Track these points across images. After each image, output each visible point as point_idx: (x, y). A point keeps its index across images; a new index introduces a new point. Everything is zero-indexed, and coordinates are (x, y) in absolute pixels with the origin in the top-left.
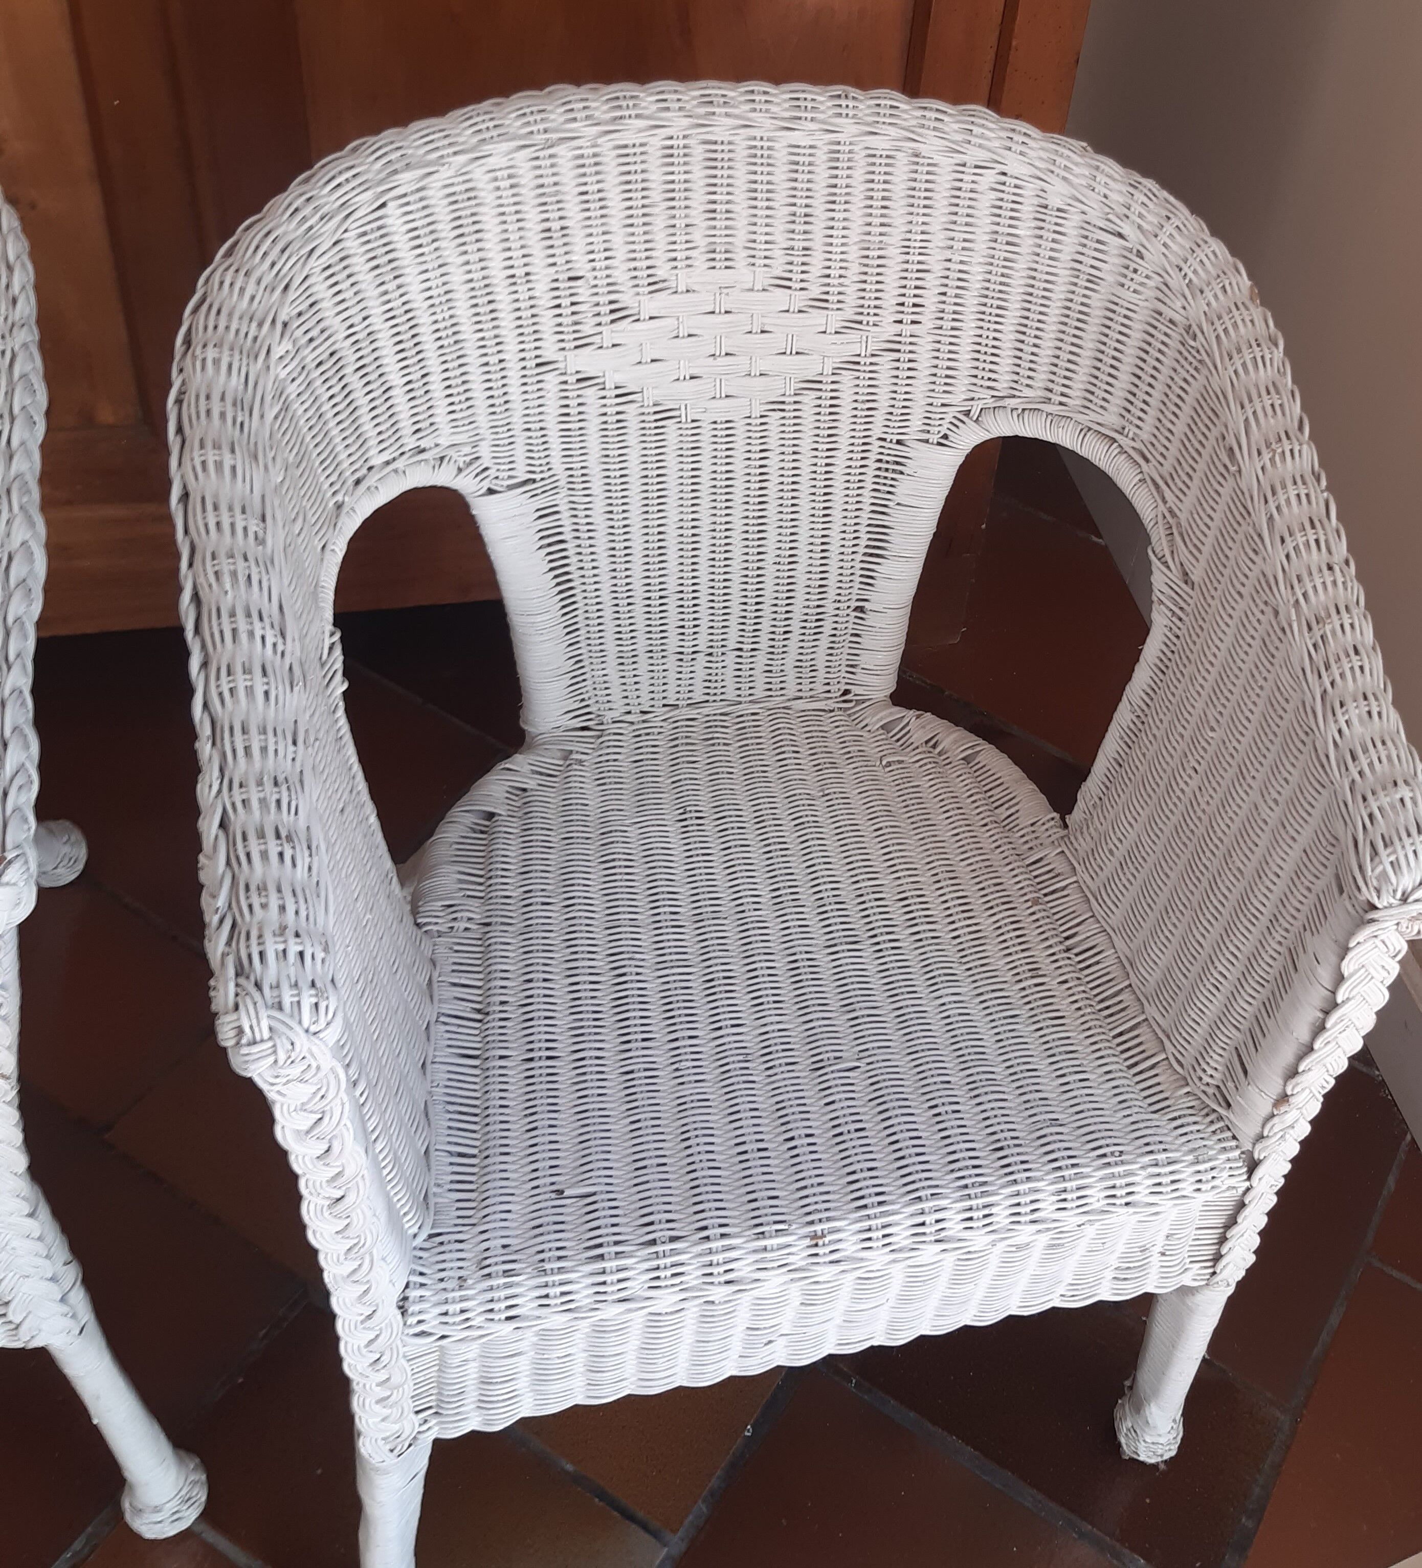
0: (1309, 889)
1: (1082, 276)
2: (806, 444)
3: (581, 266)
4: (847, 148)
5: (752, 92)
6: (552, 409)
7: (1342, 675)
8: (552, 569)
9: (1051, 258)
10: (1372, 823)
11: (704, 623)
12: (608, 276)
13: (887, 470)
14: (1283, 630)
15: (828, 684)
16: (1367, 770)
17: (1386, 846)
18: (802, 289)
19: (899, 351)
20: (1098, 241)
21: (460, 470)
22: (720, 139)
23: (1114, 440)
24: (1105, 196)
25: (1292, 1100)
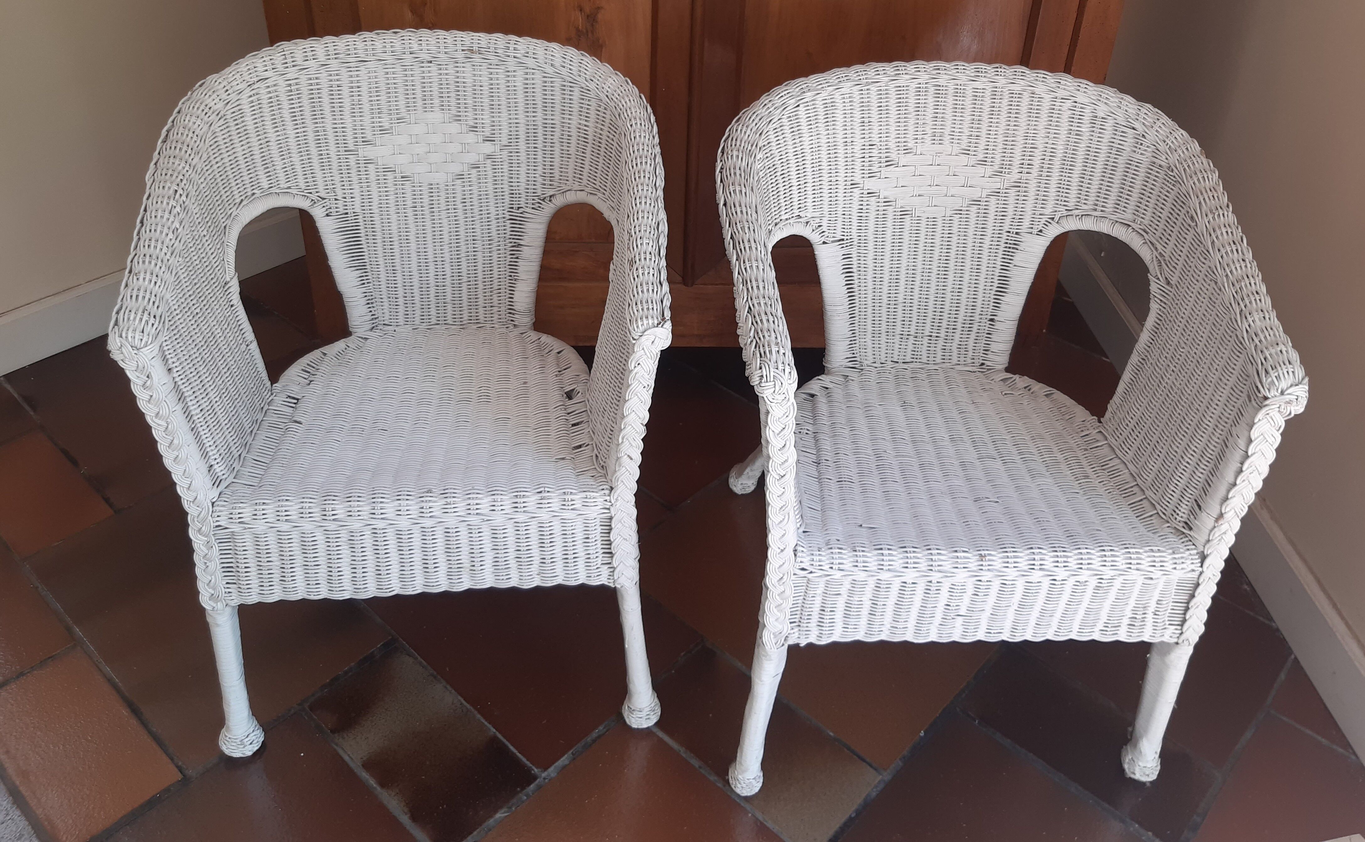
0: (1234, 406)
1: (1114, 149)
2: (971, 232)
3: (876, 140)
4: (1000, 90)
5: (957, 65)
6: (856, 206)
7: (1250, 302)
8: (847, 285)
9: (1098, 141)
10: (1266, 361)
11: (914, 320)
12: (886, 145)
13: (1010, 248)
14: (1220, 290)
15: (973, 359)
16: (1263, 339)
17: (1273, 369)
18: (974, 155)
19: (1019, 187)
20: (1122, 132)
21: (813, 230)
22: (941, 84)
23: (1129, 226)
24: (1126, 111)
25: (1225, 516)
